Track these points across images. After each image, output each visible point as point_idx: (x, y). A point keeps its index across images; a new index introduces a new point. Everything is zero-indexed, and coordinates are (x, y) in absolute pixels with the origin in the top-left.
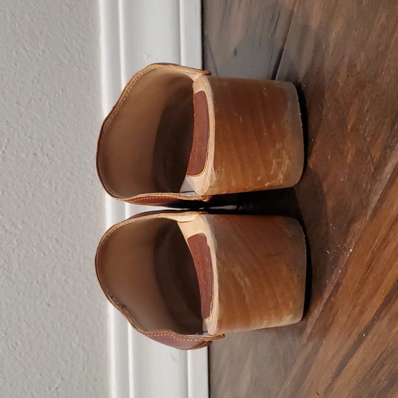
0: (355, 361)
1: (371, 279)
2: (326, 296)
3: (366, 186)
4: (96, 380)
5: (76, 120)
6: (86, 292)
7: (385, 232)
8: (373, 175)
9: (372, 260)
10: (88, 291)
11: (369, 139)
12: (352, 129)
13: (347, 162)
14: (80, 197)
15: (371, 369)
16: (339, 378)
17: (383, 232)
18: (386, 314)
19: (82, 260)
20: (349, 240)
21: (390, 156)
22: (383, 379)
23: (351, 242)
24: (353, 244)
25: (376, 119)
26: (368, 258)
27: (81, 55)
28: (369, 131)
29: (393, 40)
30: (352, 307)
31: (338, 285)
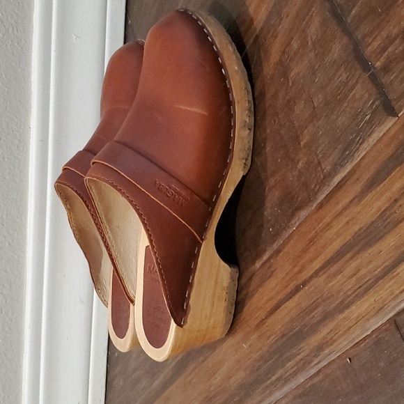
0: (290, 304)
1: (312, 249)
2: (265, 258)
3: (315, 187)
4: (11, 321)
5: (6, 89)
6: (7, 244)
7: (329, 220)
8: (322, 181)
9: (315, 237)
10: (9, 244)
11: (320, 156)
12: (304, 146)
13: (297, 168)
14: (6, 160)
15: (306, 309)
16: (272, 316)
17: (328, 219)
18: (324, 273)
19: (5, 217)
20: (293, 222)
21: (339, 171)
22: (316, 316)
23: (295, 223)
24: (297, 224)
25: (329, 143)
26: (310, 236)
27: (15, 30)
28: (322, 150)
29: (351, 94)
30: (291, 267)
31: (278, 251)
